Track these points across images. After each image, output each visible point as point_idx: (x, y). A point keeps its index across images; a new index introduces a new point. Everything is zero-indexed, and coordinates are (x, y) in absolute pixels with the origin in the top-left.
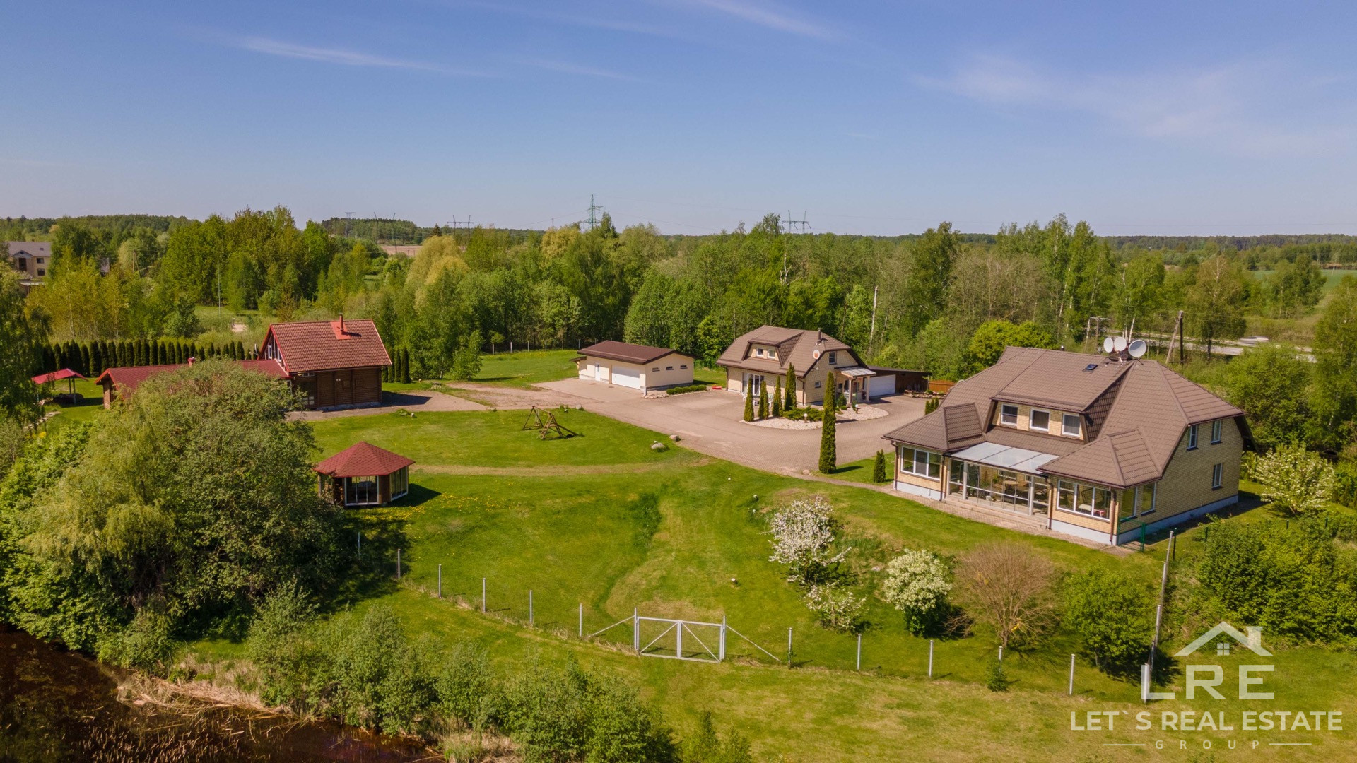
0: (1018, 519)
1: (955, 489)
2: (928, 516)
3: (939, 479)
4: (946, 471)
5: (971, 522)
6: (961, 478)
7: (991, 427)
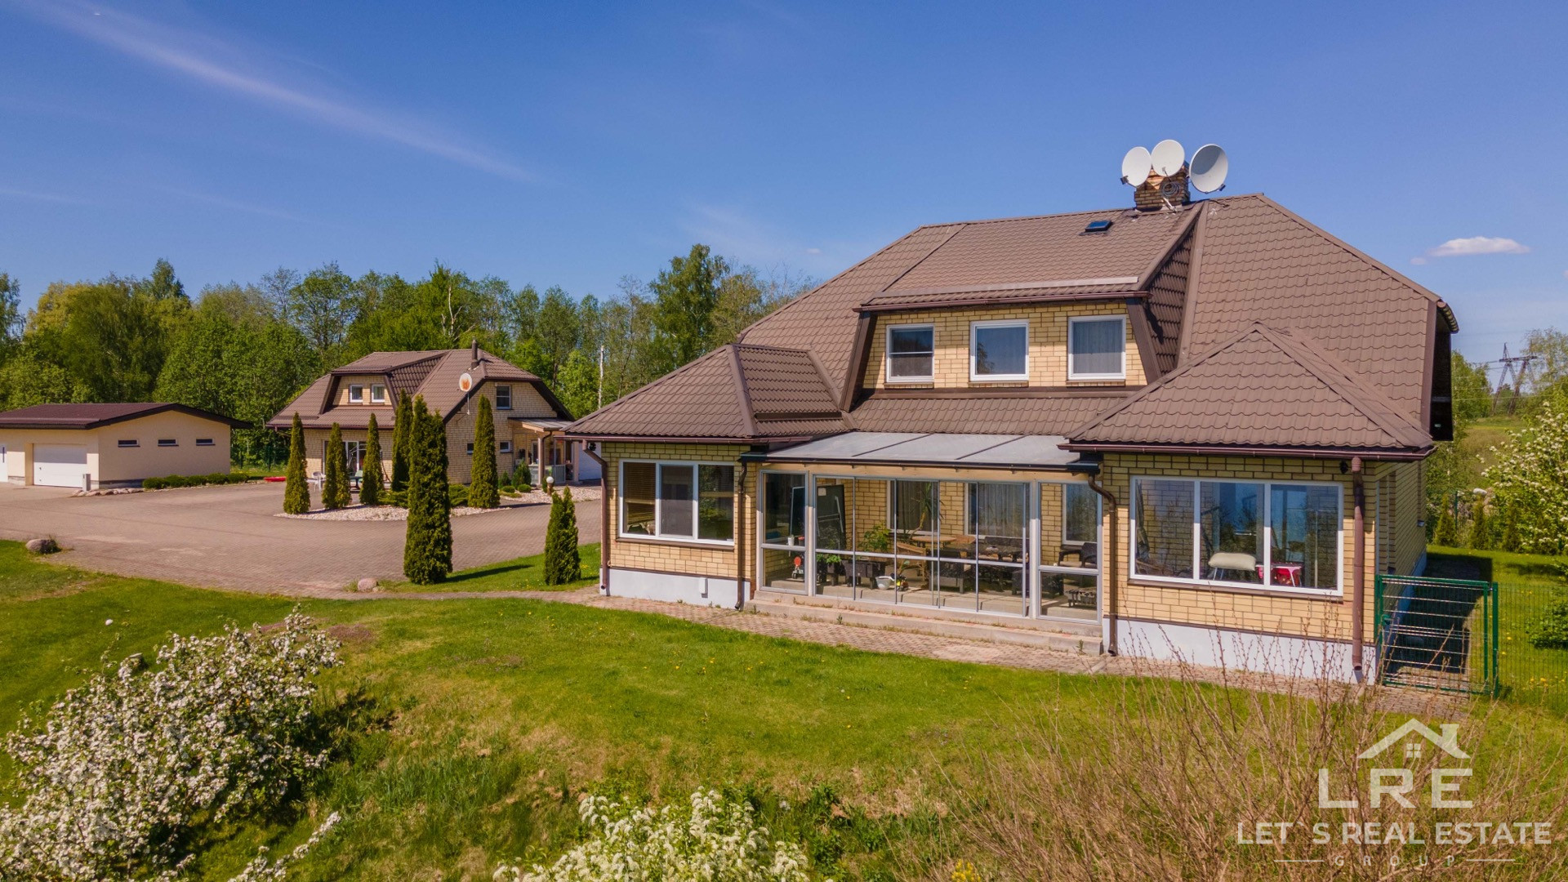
0: (998, 634)
1: (782, 569)
2: (706, 648)
3: (732, 543)
4: (750, 512)
5: (852, 656)
6: (798, 529)
7: (861, 395)
